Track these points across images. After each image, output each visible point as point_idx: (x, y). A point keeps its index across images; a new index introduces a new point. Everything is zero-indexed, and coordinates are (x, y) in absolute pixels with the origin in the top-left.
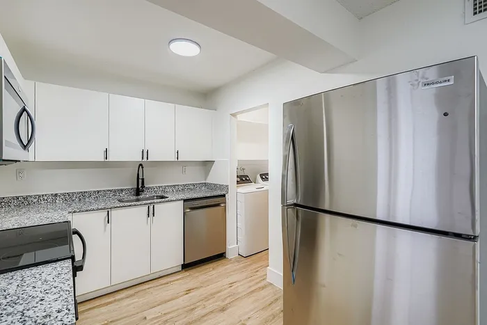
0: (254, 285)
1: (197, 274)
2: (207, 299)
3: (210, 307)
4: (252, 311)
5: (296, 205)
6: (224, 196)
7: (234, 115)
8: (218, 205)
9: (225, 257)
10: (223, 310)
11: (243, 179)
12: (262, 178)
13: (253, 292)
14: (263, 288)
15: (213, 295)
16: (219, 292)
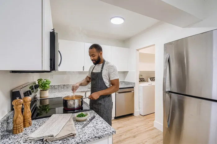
0: (147, 128)
1: (121, 122)
2: (126, 132)
3: (128, 136)
4: (148, 138)
5: (170, 92)
6: (133, 87)
7: (138, 50)
8: (130, 92)
9: (134, 115)
10: (134, 137)
11: (142, 80)
12: (151, 80)
13: (147, 131)
14: (152, 129)
15: (129, 130)
16: (131, 130)
